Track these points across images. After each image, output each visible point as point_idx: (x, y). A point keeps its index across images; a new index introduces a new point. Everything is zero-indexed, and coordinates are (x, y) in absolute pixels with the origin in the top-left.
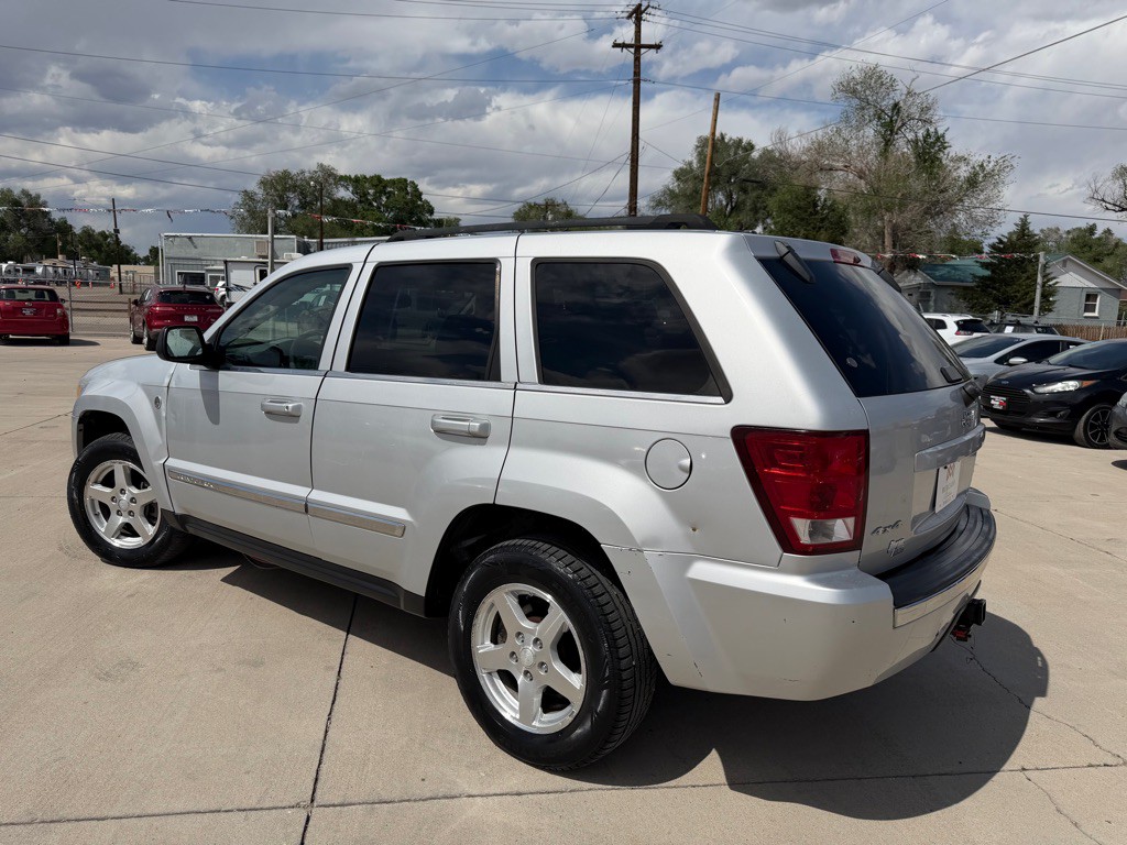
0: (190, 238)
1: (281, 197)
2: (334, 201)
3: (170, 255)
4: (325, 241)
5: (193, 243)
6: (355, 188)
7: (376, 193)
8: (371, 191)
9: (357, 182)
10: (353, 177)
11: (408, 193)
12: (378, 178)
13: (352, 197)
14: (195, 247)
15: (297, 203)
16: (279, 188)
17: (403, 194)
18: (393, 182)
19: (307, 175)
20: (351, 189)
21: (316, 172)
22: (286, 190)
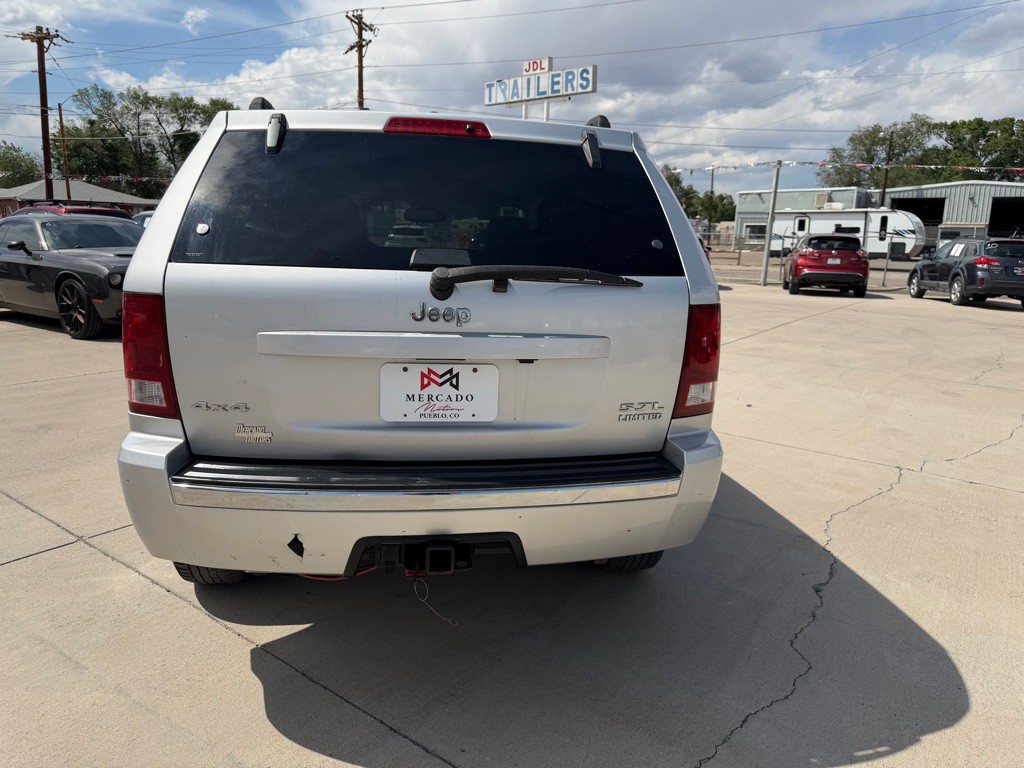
0: (760, 194)
1: (868, 152)
2: (924, 151)
3: (742, 210)
4: (887, 190)
5: (761, 199)
6: (949, 135)
7: (972, 137)
8: (968, 137)
9: (953, 128)
10: (949, 123)
11: (1013, 134)
12: (979, 122)
13: (945, 143)
14: (763, 203)
15: (884, 155)
16: (867, 142)
17: (1006, 135)
18: (996, 123)
19: (899, 127)
20: (945, 136)
21: (909, 123)
22: (874, 144)
